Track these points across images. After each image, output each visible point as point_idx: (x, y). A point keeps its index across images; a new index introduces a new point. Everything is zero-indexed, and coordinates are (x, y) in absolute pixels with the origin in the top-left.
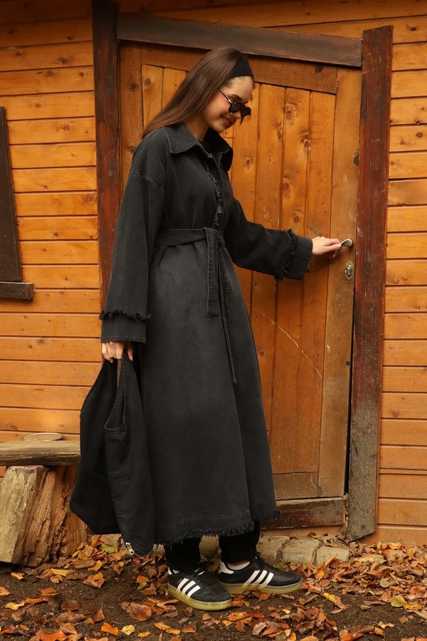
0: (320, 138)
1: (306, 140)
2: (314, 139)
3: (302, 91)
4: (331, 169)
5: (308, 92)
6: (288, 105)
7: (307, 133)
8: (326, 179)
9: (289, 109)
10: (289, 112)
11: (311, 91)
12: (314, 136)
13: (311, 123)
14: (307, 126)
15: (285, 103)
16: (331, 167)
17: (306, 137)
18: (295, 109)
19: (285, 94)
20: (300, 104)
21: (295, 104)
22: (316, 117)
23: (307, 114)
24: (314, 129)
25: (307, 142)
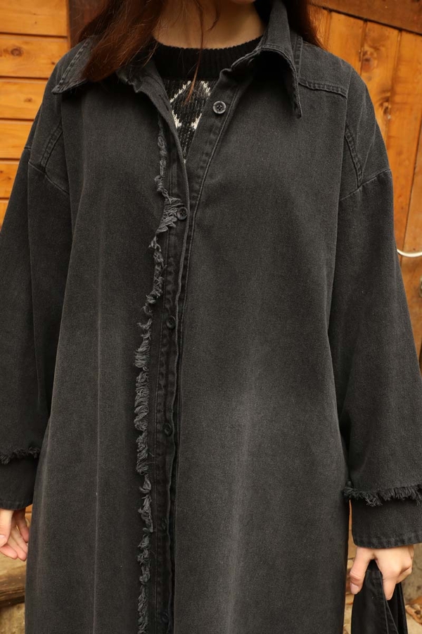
0: (405, 103)
1: (386, 104)
2: (398, 103)
3: (389, 29)
4: (415, 149)
5: (396, 32)
6: (366, 48)
7: (388, 94)
8: (407, 162)
9: (367, 56)
10: (367, 60)
11: (400, 30)
12: (398, 99)
13: (395, 79)
14: (390, 83)
15: (362, 46)
16: (415, 145)
17: (387, 100)
18: (375, 55)
19: (364, 31)
20: (383, 49)
21: (376, 49)
22: (404, 71)
23: (390, 65)
24: (399, 89)
25: (387, 108)
